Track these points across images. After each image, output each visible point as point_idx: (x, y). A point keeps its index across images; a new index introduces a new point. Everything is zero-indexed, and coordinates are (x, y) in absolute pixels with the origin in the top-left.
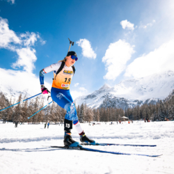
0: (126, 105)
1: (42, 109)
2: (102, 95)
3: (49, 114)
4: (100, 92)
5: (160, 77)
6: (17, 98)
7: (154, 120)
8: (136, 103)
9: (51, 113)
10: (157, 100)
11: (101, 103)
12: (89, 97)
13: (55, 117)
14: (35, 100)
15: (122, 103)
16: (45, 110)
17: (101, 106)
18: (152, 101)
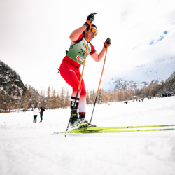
0: (136, 86)
5: (164, 60)
6: (47, 90)
8: (143, 85)
10: (160, 81)
15: (132, 86)
18: (157, 81)
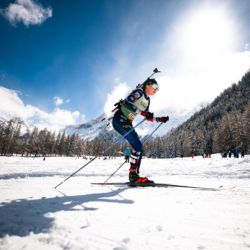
1: (17, 136)
2: (99, 125)
3: (28, 143)
4: (97, 122)
7: (150, 157)
9: (30, 142)
11: (96, 135)
12: (82, 126)
13: (35, 148)
14: (7, 124)
16: (21, 138)
17: (96, 138)
